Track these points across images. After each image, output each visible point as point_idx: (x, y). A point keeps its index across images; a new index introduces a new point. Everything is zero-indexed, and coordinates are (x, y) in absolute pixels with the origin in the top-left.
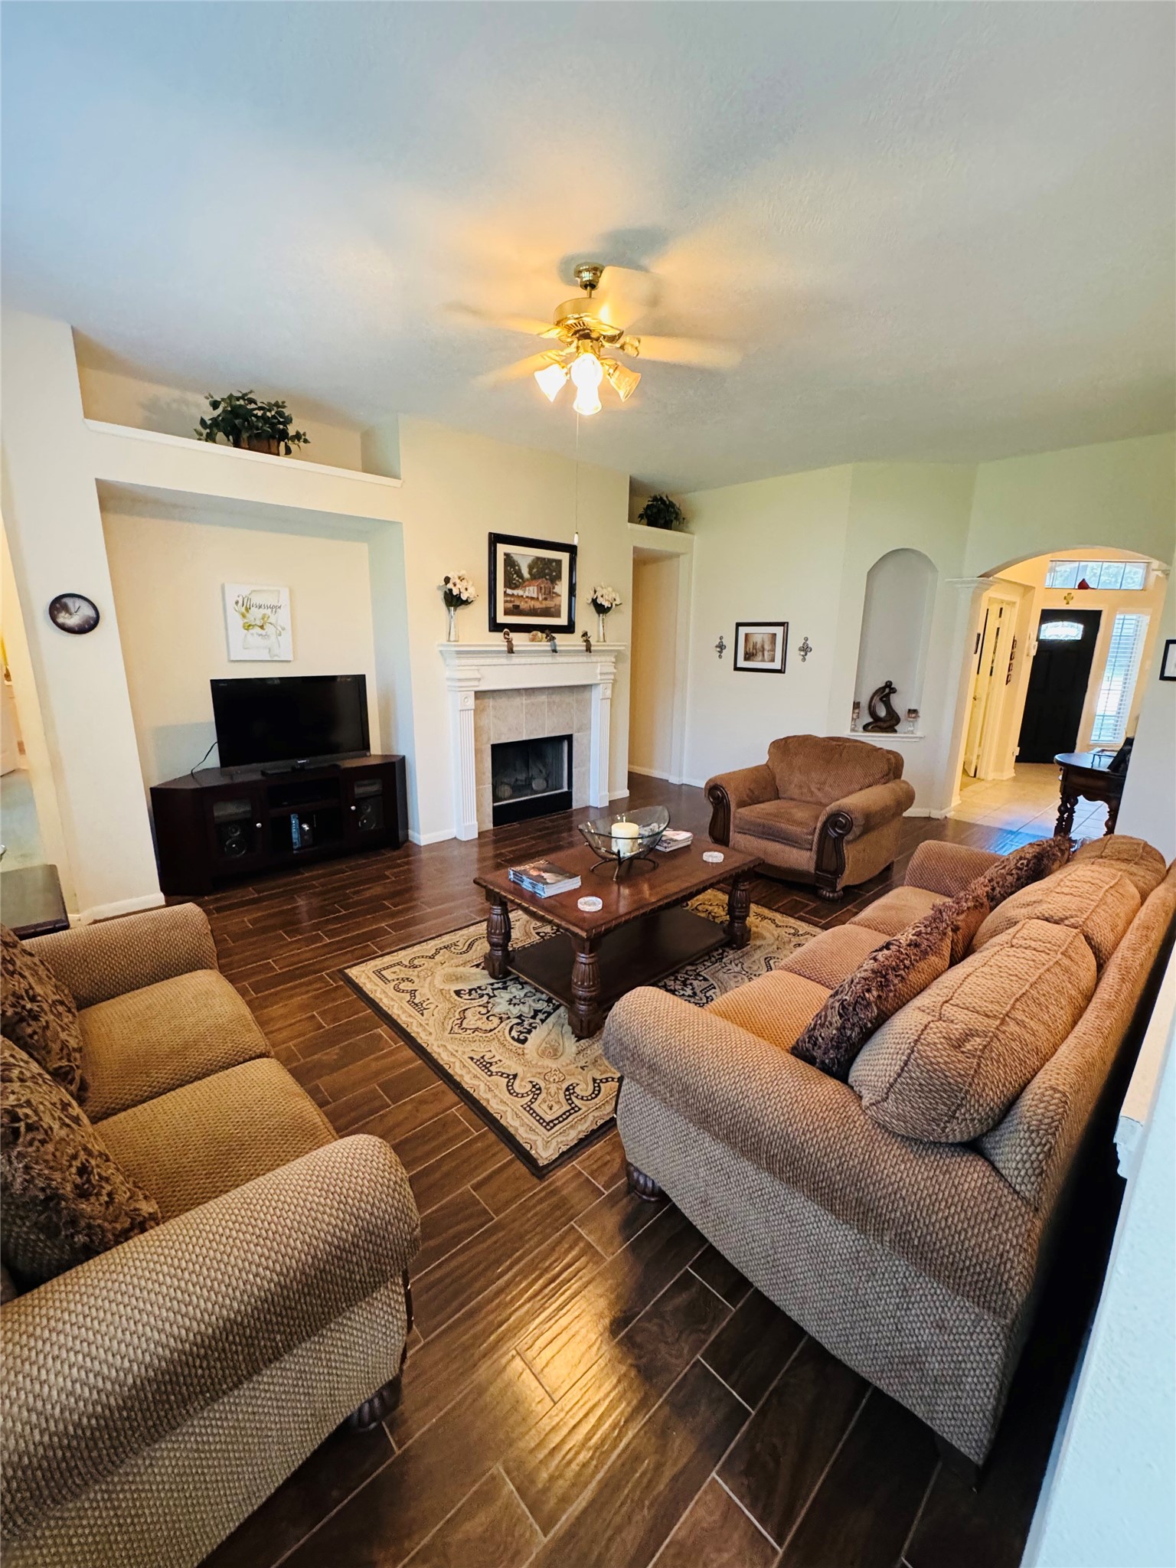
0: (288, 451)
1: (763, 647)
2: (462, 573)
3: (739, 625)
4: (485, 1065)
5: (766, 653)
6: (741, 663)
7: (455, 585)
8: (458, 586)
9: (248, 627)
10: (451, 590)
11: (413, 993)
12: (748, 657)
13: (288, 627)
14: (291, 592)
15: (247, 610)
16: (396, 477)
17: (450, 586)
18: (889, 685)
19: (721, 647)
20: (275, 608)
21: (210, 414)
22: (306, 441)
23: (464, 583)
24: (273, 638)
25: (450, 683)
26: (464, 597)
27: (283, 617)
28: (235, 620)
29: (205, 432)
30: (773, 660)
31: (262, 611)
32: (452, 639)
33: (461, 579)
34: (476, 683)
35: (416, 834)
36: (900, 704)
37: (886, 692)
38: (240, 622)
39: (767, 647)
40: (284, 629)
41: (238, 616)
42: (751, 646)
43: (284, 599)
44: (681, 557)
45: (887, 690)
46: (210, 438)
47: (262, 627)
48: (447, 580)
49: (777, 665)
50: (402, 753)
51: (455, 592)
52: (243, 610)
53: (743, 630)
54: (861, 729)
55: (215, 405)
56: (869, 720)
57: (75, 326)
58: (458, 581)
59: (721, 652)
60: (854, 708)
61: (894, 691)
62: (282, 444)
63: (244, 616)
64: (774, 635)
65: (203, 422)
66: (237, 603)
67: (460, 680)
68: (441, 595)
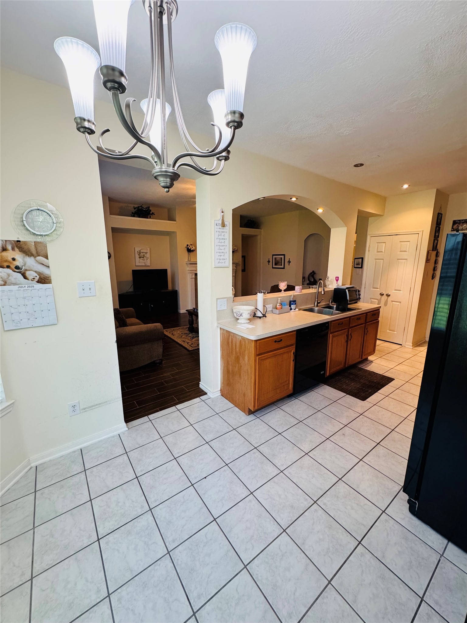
0: (150, 217)
1: (279, 261)
2: (192, 243)
3: (273, 255)
4: (184, 341)
5: (280, 263)
6: (274, 266)
7: (189, 246)
8: (190, 247)
9: (140, 258)
10: (188, 248)
11: (173, 333)
12: (275, 265)
13: (149, 258)
14: (150, 249)
15: (140, 253)
16: (175, 221)
17: (188, 247)
18: (313, 271)
19: (269, 262)
20: (146, 253)
21: (134, 211)
22: (154, 214)
23: (192, 246)
24: (146, 260)
25: (188, 271)
26: (192, 249)
27: (148, 255)
28: (137, 256)
29: (133, 215)
30: (282, 265)
31: (143, 254)
32: (189, 260)
33: (191, 245)
34: (195, 271)
35: (179, 311)
36: (317, 278)
37: (313, 274)
38: (138, 256)
39: (280, 261)
40: (148, 258)
41: (138, 255)
42: (276, 261)
43: (148, 251)
44: (258, 236)
45: (313, 273)
46: (134, 216)
47: (143, 258)
48: (187, 245)
49: (282, 267)
50: (177, 289)
51: (190, 248)
52: (139, 253)
53: (274, 257)
54: (306, 284)
55: (135, 209)
56: (308, 282)
57: (109, 196)
58: (190, 245)
59: (269, 263)
60: (303, 279)
61: (315, 273)
62: (149, 216)
63: (139, 255)
64: (282, 258)
65: (132, 212)
66: (138, 252)
67: (191, 270)
68: (186, 249)
